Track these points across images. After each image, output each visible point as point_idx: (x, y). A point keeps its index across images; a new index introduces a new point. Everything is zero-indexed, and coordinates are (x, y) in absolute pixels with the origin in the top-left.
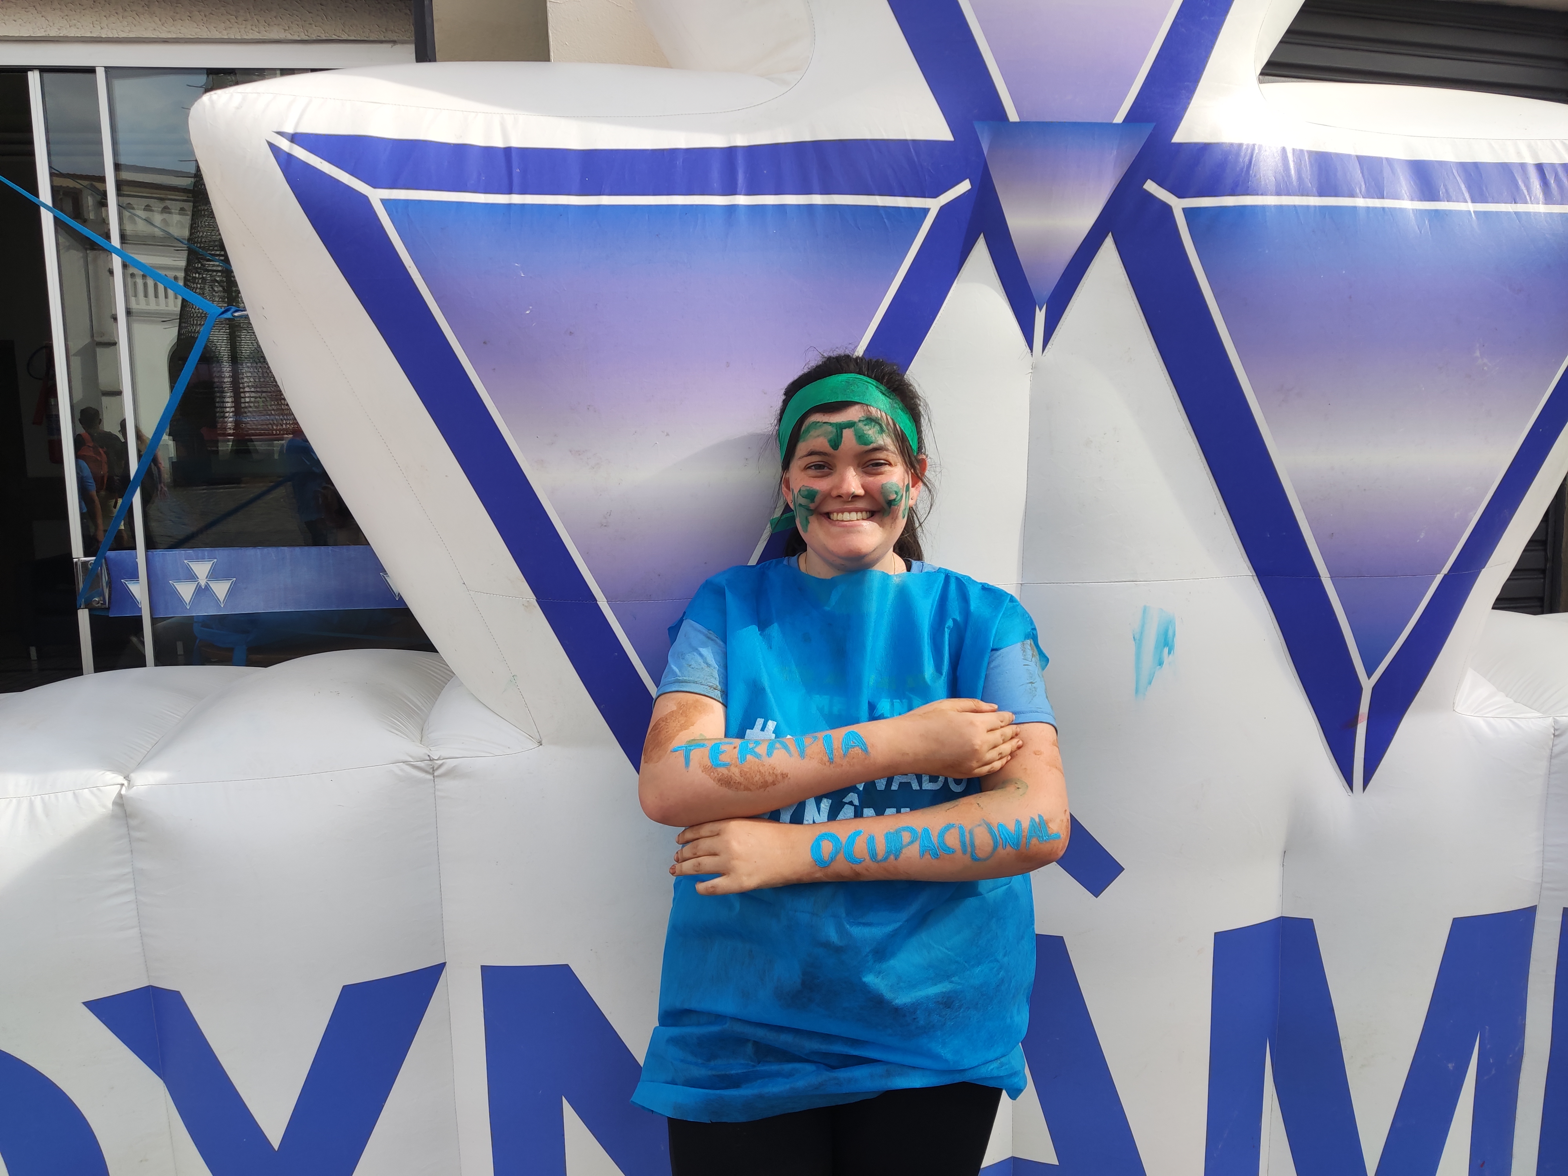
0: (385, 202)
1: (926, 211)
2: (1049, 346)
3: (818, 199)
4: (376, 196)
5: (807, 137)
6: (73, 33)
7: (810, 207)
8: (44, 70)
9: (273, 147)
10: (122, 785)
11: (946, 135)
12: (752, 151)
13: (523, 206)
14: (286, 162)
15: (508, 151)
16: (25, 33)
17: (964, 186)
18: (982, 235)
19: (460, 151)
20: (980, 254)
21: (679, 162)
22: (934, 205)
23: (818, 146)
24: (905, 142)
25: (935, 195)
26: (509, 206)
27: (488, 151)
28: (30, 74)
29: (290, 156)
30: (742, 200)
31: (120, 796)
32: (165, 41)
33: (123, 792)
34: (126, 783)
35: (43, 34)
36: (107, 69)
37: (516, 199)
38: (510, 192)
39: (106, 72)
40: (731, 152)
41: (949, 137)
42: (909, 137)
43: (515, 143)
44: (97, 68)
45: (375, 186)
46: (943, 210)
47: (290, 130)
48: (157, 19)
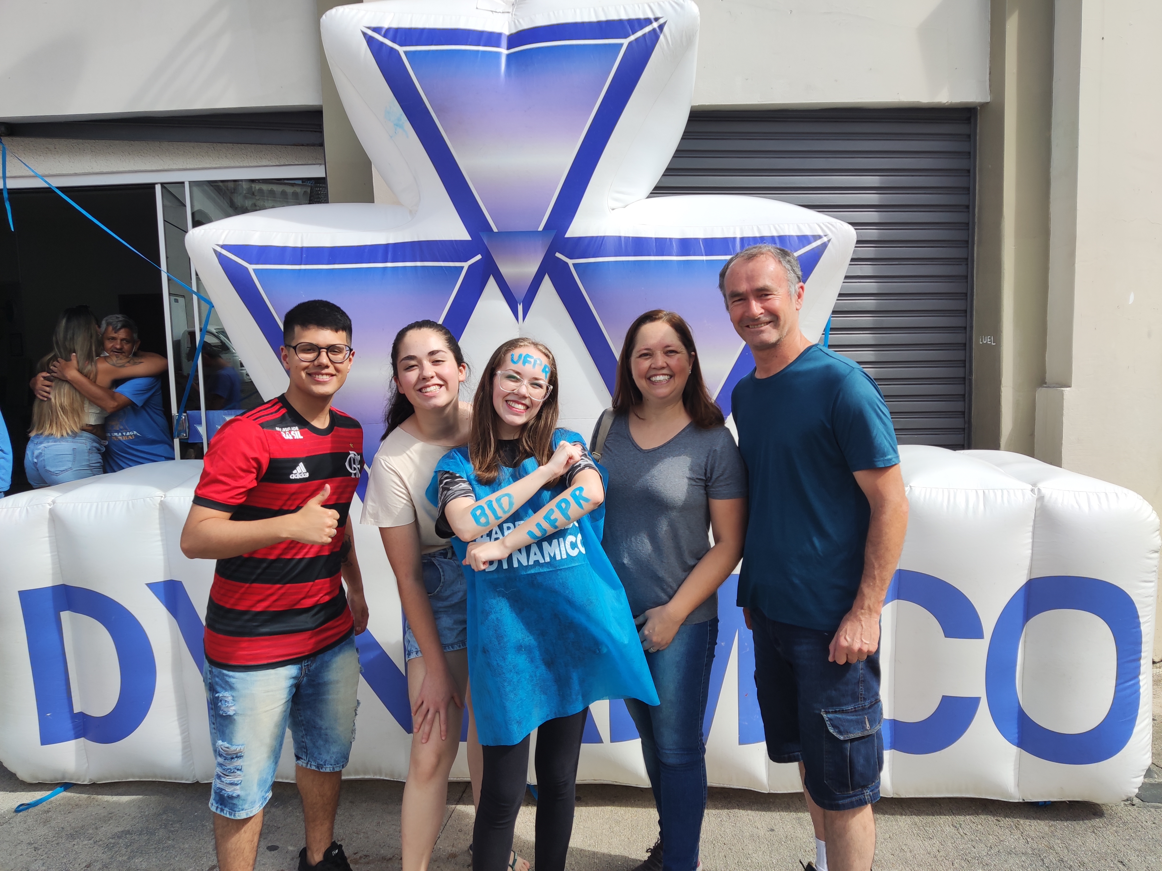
0: (254, 270)
1: (462, 268)
2: (526, 319)
3: (419, 264)
4: (251, 268)
5: (416, 240)
6: (175, 167)
7: (416, 267)
8: (162, 184)
9: (215, 251)
10: (162, 497)
11: (467, 237)
12: (395, 245)
13: (305, 270)
14: (219, 255)
15: (302, 248)
16: (154, 169)
17: (479, 257)
18: (491, 275)
19: (284, 249)
20: (492, 282)
21: (367, 251)
22: (466, 265)
23: (420, 243)
24: (452, 241)
25: (466, 261)
26: (300, 270)
27: (295, 249)
28: (156, 186)
29: (220, 253)
30: (389, 265)
31: (161, 501)
32: (215, 168)
33: (162, 499)
34: (163, 496)
35: (162, 168)
36: (190, 182)
37: (303, 267)
38: (301, 264)
39: (189, 184)
40: (387, 246)
41: (469, 238)
42: (453, 239)
43: (306, 245)
44: (185, 183)
45: (251, 264)
46: (470, 267)
47: (221, 243)
48: (211, 159)
